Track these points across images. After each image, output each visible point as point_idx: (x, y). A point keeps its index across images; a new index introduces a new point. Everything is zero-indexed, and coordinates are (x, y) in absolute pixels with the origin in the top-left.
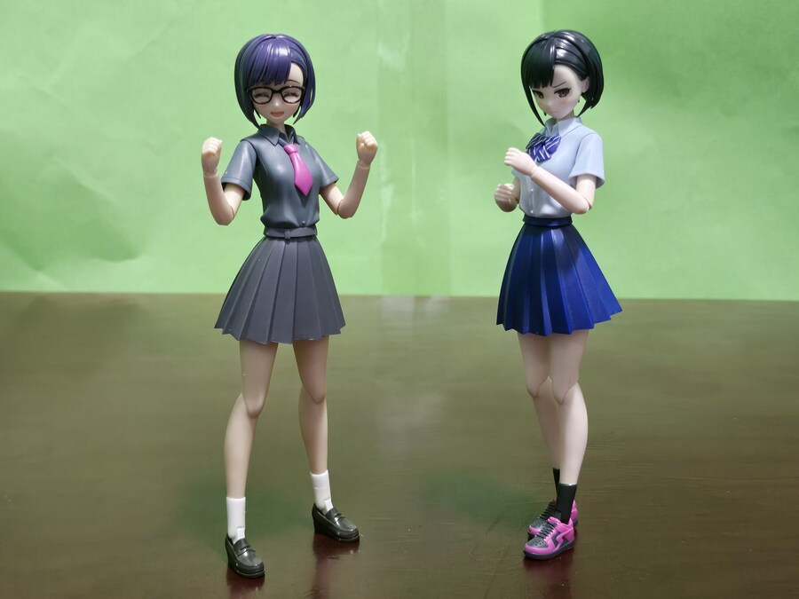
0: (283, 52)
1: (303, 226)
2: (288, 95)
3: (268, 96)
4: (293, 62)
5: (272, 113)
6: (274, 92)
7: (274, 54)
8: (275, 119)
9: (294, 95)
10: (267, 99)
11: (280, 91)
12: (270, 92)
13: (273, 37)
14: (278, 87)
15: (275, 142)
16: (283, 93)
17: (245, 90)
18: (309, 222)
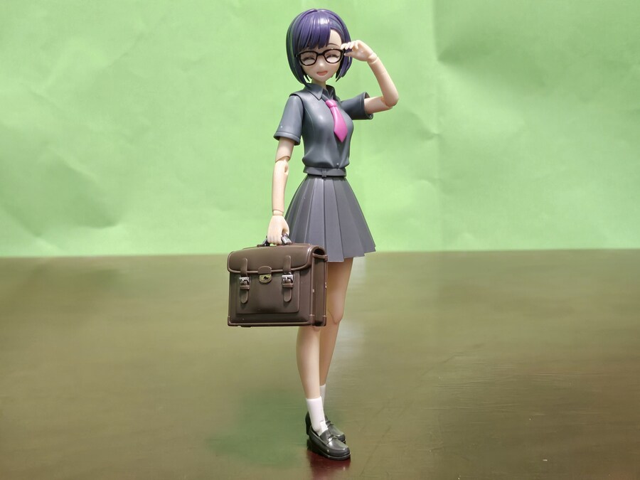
0: (323, 22)
1: (337, 167)
2: (330, 56)
3: (313, 59)
4: (332, 29)
5: (318, 73)
6: (318, 55)
7: (316, 24)
8: (319, 77)
9: (335, 56)
10: (312, 61)
11: (323, 54)
12: (315, 55)
13: (316, 11)
14: (321, 51)
15: (319, 97)
16: (326, 55)
17: (295, 56)
18: (341, 165)
